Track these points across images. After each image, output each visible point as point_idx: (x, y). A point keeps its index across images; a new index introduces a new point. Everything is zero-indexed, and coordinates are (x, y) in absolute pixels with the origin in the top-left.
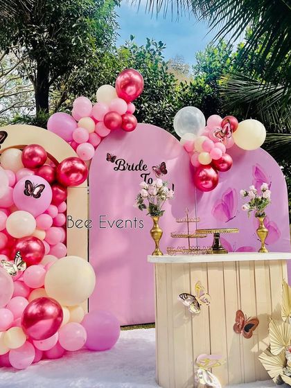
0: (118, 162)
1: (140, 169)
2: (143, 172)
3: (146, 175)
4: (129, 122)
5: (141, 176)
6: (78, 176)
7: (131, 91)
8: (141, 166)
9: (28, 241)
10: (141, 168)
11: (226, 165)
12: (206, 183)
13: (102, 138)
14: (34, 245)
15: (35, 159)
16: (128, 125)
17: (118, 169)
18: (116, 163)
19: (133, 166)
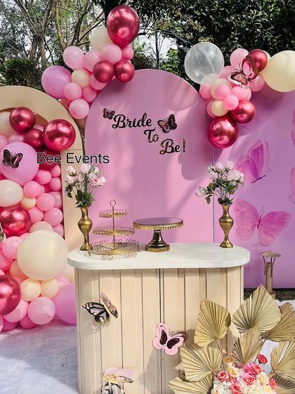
0: (117, 119)
1: (142, 124)
2: (147, 128)
3: (150, 131)
4: (124, 71)
5: (145, 133)
6: (62, 141)
7: (123, 33)
8: (144, 121)
9: (13, 211)
10: (145, 124)
11: (245, 116)
12: (221, 139)
13: (98, 92)
14: (18, 216)
15: (22, 123)
16: (123, 75)
17: (117, 126)
18: (115, 120)
19: (134, 121)
